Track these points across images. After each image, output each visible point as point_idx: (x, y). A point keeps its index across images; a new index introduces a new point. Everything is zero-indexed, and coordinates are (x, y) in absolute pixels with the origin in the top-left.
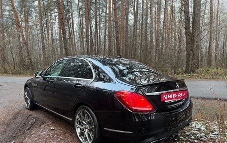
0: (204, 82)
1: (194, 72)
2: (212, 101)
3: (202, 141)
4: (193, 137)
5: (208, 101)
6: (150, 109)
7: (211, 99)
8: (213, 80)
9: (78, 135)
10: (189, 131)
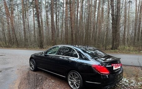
0: (123, 55)
1: (117, 49)
2: (129, 67)
3: (128, 87)
4: (123, 85)
5: (127, 67)
6: (108, 73)
7: (128, 66)
8: (128, 54)
9: (70, 84)
10: (121, 82)
